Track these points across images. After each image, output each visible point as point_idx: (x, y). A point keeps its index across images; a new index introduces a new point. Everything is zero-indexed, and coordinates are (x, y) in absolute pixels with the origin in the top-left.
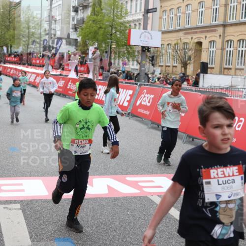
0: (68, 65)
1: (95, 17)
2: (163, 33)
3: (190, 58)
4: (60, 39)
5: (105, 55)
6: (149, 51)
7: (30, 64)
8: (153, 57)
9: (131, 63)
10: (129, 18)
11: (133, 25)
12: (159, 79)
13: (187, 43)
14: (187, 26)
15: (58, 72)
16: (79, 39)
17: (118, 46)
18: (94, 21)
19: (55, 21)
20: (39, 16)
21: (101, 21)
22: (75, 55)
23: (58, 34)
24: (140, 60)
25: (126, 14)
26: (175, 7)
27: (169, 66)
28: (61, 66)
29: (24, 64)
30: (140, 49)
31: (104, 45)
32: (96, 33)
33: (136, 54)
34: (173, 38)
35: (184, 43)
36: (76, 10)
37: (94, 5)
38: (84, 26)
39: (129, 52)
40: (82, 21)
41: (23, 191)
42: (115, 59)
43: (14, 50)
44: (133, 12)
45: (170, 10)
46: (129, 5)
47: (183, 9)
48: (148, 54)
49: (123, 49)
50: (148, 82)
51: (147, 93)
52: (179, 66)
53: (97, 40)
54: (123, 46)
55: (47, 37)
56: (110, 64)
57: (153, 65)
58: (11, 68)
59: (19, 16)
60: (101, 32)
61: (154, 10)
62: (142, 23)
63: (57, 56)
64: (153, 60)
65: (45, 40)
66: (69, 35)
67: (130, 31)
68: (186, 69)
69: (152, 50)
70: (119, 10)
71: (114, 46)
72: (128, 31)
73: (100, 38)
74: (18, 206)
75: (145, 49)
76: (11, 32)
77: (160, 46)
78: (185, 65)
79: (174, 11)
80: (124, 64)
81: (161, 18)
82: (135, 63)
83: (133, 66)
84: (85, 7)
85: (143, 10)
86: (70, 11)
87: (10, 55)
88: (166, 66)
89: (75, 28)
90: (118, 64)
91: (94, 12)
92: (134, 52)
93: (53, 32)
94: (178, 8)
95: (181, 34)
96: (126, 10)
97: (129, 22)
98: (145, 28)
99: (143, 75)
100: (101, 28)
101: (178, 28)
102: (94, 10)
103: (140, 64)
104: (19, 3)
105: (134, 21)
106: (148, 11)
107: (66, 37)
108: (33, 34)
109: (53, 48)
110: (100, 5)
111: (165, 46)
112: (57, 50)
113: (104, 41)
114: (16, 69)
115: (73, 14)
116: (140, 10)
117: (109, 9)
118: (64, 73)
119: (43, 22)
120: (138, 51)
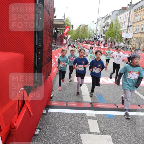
0: (101, 44)
1: (111, 29)
2: (133, 34)
3: (142, 42)
4: (99, 36)
5: (113, 41)
6: (128, 40)
7: (90, 44)
8: (129, 42)
9: (121, 43)
10: (122, 29)
11: (123, 31)
12: (130, 49)
13: (141, 37)
14: (142, 32)
15: (98, 46)
16: (105, 36)
17: (117, 38)
18: (110, 30)
19: (98, 31)
20: (93, 29)
21: (112, 30)
22: (104, 41)
23: (99, 35)
24: (124, 43)
25: (121, 28)
26: (138, 25)
27: (134, 45)
28: (99, 45)
29: (88, 44)
30: (125, 39)
31: (113, 38)
32: (111, 34)
33: (123, 41)
34: (136, 35)
35: (140, 37)
36: (104, 27)
37: (111, 25)
38: (107, 32)
39: (121, 40)
40: (107, 30)
41: (87, 80)
42: (116, 42)
43: (85, 40)
44: (123, 27)
45: (136, 26)
46: (122, 25)
47: (141, 25)
48: (127, 41)
49: (119, 39)
50: (127, 49)
51: (127, 53)
52: (138, 45)
53: (111, 37)
54: (119, 38)
55: (95, 36)
56: (115, 44)
57: (129, 44)
58: (84, 45)
59: (87, 29)
60: (112, 34)
61: (131, 26)
62: (126, 31)
63: (98, 41)
64: (129, 43)
65: (94, 36)
66: (102, 35)
67: (122, 33)
68: (140, 46)
69: (129, 39)
70: (119, 26)
71: (116, 38)
72: (121, 33)
73: (112, 35)
74: (86, 84)
75: (127, 39)
76: (85, 34)
77: (132, 38)
78: (140, 44)
79: (137, 27)
80: (119, 44)
81: (132, 29)
82: (123, 44)
83: (122, 45)
84: (107, 26)
85: (127, 26)
86: (102, 27)
87: (84, 41)
88: (133, 45)
89: (104, 33)
90: (117, 44)
91: (110, 28)
92: (122, 40)
93: (97, 34)
94: (139, 25)
95: (139, 34)
96: (121, 27)
97: (121, 30)
98: (127, 32)
99: (125, 47)
100: (112, 32)
101: (138, 32)
102: (110, 27)
103: (124, 44)
104: (87, 25)
105: (123, 30)
106: (129, 26)
107: (101, 35)
108: (91, 35)
109: (97, 39)
110: (112, 25)
111: (133, 38)
112: (98, 40)
113: (113, 36)
114: (85, 45)
115: (103, 28)
116: (126, 26)
117: (115, 26)
118: (100, 46)
119: (94, 31)
120: (124, 40)
